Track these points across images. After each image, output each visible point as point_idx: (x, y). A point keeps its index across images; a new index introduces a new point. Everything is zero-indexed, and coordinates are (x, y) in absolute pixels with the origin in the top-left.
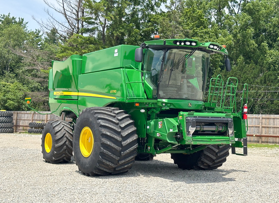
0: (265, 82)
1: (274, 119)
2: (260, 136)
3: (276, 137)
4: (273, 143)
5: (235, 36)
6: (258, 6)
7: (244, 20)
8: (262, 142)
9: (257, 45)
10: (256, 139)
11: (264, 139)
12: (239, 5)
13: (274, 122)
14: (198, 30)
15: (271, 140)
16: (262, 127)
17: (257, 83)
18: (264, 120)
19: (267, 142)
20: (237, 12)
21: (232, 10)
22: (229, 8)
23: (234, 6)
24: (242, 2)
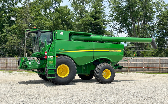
5: (53, 22)
6: (63, 10)
7: (58, 15)
9: (63, 27)
12: (54, 8)
14: (38, 17)
20: (53, 12)
21: (51, 11)
22: (49, 9)
23: (52, 9)
24: (55, 7)
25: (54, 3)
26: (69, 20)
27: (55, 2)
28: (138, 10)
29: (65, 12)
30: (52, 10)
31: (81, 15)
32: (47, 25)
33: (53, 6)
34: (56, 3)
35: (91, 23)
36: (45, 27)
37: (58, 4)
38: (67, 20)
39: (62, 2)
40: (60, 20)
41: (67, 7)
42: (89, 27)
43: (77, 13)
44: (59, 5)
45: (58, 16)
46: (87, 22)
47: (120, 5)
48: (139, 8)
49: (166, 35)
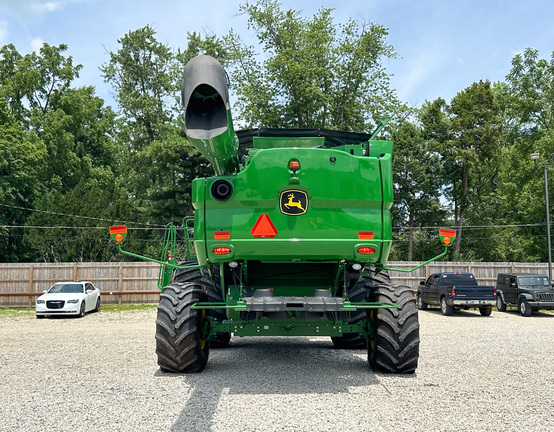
0: (118, 216)
1: (139, 268)
2: (120, 294)
3: (142, 293)
4: (138, 302)
6: (79, 101)
7: (62, 120)
8: (122, 302)
9: (79, 160)
10: (113, 298)
11: (124, 298)
12: (48, 96)
13: (139, 272)
15: (135, 298)
16: (123, 280)
17: (107, 216)
18: (125, 270)
19: (130, 302)
20: (44, 106)
21: (36, 103)
22: (31, 98)
23: (41, 97)
24: (52, 92)
25: (49, 78)
26: (99, 136)
27: (51, 75)
28: (324, 120)
29: (85, 110)
30: (41, 100)
31: (148, 126)
32: (32, 156)
33: (46, 88)
34: (57, 78)
35: (184, 155)
36: (25, 160)
37: (63, 83)
38: (93, 134)
39: (78, 76)
40: (69, 136)
41: (90, 90)
42: (177, 166)
43: (133, 120)
44: (68, 85)
45: (64, 123)
46: (170, 153)
47: (270, 102)
48: (324, 115)
49: (401, 198)
